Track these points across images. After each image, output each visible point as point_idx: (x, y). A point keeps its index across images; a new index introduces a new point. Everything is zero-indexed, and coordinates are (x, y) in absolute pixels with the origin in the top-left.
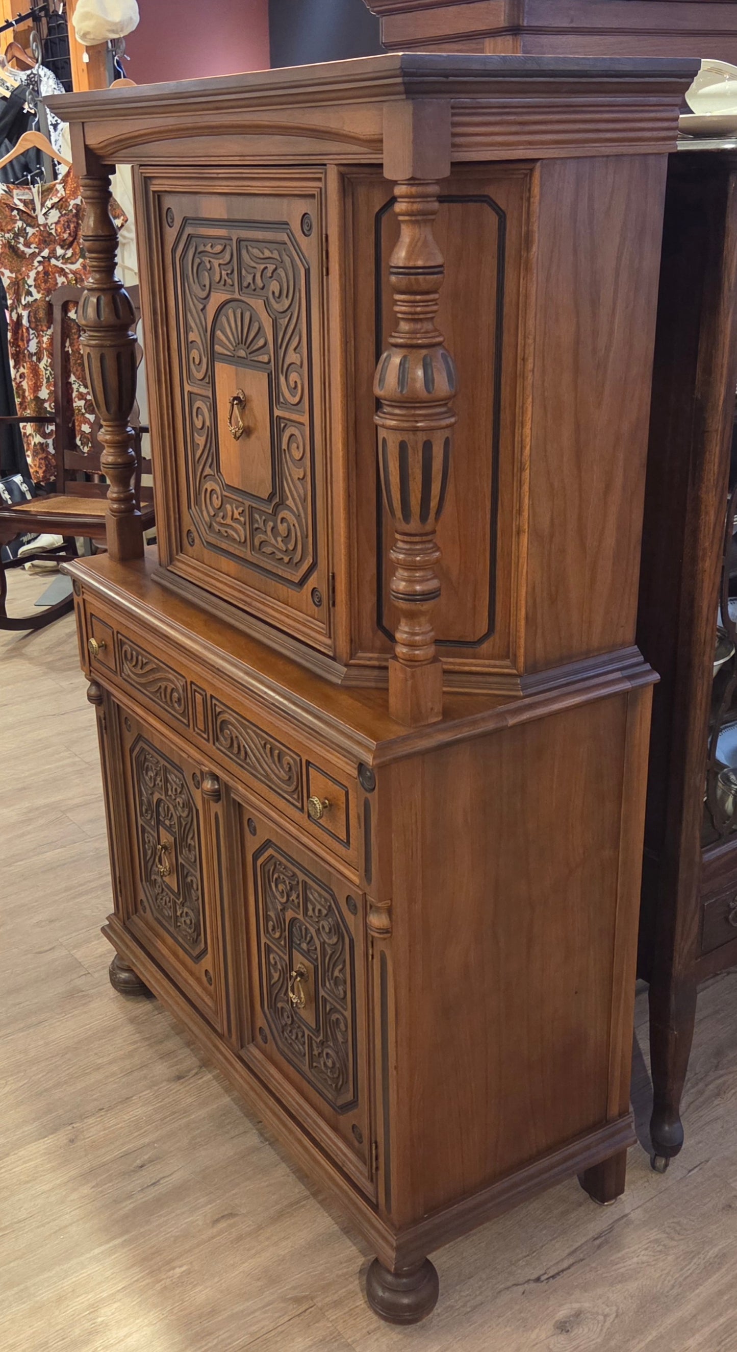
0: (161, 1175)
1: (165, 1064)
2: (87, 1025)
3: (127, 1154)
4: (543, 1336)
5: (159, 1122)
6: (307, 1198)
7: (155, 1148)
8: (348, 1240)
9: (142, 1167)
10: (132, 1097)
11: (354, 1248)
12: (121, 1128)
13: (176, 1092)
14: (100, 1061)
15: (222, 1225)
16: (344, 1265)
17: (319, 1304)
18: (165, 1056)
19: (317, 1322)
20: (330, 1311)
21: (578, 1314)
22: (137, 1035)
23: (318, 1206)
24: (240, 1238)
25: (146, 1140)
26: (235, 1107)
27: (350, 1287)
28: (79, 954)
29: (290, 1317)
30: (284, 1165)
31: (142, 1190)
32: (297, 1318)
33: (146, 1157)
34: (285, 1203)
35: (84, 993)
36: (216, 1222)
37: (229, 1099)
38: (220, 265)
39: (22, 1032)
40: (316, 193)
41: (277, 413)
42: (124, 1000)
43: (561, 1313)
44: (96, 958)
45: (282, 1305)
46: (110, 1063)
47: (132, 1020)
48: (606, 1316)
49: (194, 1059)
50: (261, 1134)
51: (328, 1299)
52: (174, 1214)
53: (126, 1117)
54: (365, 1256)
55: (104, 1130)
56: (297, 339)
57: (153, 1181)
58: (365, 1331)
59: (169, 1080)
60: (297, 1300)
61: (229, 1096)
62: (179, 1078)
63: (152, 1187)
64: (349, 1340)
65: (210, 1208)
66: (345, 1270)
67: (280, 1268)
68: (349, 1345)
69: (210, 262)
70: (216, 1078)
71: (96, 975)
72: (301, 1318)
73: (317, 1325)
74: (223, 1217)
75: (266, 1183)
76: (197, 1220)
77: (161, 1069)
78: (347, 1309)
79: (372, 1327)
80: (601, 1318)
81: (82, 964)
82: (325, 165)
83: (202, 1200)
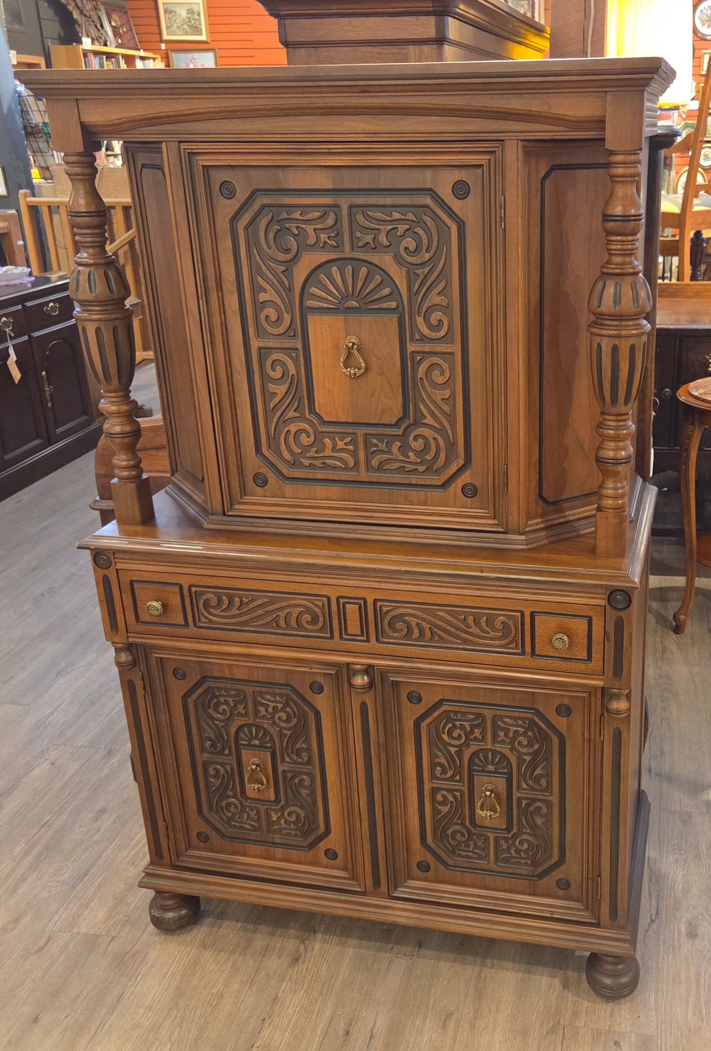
0: (369, 1028)
1: (273, 957)
2: (166, 974)
3: (326, 1033)
4: (690, 947)
5: (320, 997)
6: (481, 971)
7: (341, 1015)
8: (535, 976)
9: (347, 1033)
10: (277, 996)
11: (544, 978)
12: (297, 1021)
13: (307, 971)
14: (215, 990)
15: (451, 1026)
16: (551, 991)
17: (567, 1023)
18: (266, 952)
19: (578, 1033)
20: (577, 1021)
21: (690, 924)
22: (222, 954)
23: (493, 970)
24: (472, 1027)
25: (328, 1014)
26: (363, 950)
27: (570, 1000)
28: (83, 928)
29: (561, 1043)
30: (442, 963)
31: (368, 1047)
32: (565, 1042)
33: (342, 1025)
34: (473, 983)
35: (131, 953)
36: (444, 1027)
37: (351, 950)
38: (315, 230)
39: (112, 1014)
40: (485, 164)
41: (411, 348)
42: (176, 937)
43: (682, 929)
44: (105, 922)
45: (548, 1041)
46: (226, 985)
47: (204, 946)
48: (702, 914)
49: (290, 941)
50: (405, 955)
51: (567, 1016)
52: (411, 1045)
53: (291, 1011)
54: (556, 977)
55: (286, 1031)
56: (443, 284)
57: (369, 1036)
58: (608, 1016)
59: (291, 966)
60: (552, 1031)
61: (349, 947)
62: (296, 960)
63: (372, 1041)
64: (607, 1028)
65: (430, 1022)
66: (555, 994)
67: (518, 1022)
68: (609, 1031)
69: (297, 227)
70: (324, 941)
71: (123, 934)
72: (567, 1038)
73: (580, 1035)
74: (445, 1020)
75: (446, 981)
76: (431, 1035)
77: (273, 963)
78: (584, 1014)
79: (609, 1011)
80: (700, 917)
81: (97, 933)
82: (503, 141)
83: (418, 1022)
